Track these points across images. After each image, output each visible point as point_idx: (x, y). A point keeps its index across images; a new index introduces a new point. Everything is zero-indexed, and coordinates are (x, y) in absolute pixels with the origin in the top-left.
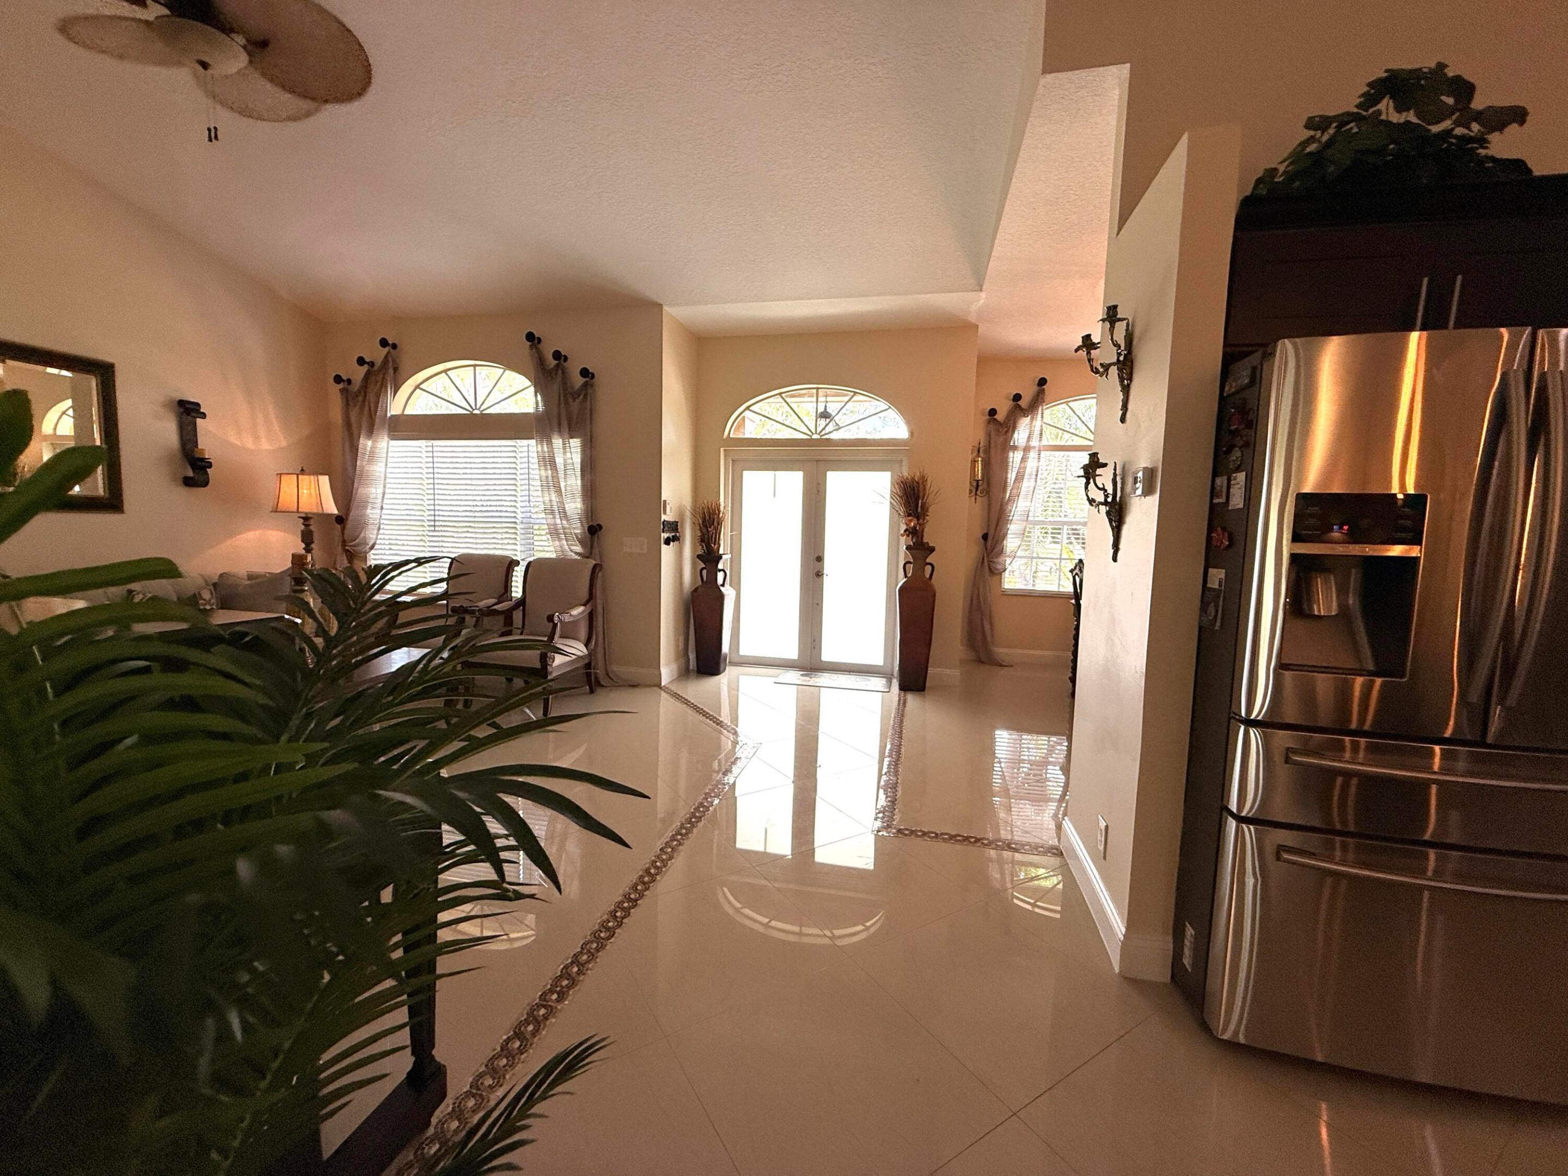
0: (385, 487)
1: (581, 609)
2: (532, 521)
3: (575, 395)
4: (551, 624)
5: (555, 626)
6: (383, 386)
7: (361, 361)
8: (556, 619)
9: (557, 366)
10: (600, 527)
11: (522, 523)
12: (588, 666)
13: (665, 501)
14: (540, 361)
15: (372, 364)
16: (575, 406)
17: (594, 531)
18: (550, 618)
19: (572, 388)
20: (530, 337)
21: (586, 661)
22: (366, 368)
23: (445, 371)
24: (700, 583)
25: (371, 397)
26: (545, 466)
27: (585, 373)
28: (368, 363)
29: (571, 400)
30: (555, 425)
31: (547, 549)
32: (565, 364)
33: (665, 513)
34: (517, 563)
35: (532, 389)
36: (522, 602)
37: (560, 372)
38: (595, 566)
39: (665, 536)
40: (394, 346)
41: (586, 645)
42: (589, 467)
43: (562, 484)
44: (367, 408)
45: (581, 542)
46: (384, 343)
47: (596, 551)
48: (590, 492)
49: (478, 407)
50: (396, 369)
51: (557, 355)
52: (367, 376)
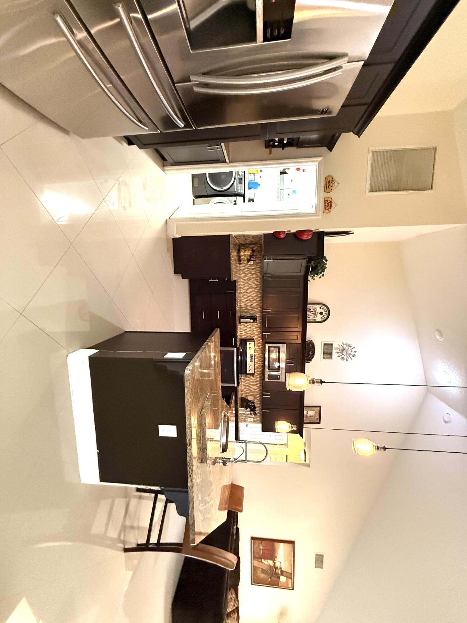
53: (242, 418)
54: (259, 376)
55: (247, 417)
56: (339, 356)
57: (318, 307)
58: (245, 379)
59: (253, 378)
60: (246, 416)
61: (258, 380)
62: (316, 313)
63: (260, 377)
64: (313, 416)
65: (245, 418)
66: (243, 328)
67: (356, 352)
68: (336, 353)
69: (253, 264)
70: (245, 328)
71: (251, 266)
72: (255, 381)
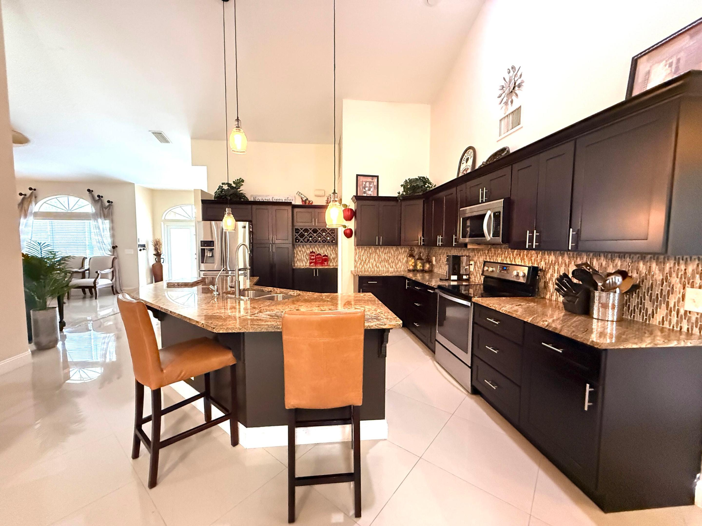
0: (32, 235)
1: (109, 270)
2: (92, 245)
3: (106, 208)
4: (97, 274)
5: (99, 274)
6: (30, 202)
7: (21, 194)
8: (99, 272)
9: (99, 199)
10: (117, 247)
11: (88, 246)
12: (112, 287)
13: (139, 239)
14: (93, 197)
15: (25, 195)
16: (106, 211)
17: (114, 248)
18: (97, 272)
19: (105, 206)
20: (89, 190)
21: (112, 285)
22: (23, 196)
23: (56, 198)
24: (155, 262)
25: (25, 205)
26: (96, 228)
27: (109, 202)
28: (23, 195)
29: (104, 209)
30: (99, 216)
31: (98, 253)
32: (102, 198)
33: (139, 242)
34: (86, 258)
35: (90, 205)
36: (88, 270)
37: (100, 201)
38: (114, 258)
39: (140, 248)
40: (35, 190)
41: (111, 281)
42: (112, 229)
43: (102, 234)
44: (23, 209)
45: (110, 252)
46: (31, 189)
47: (115, 254)
48: (113, 236)
49: (70, 209)
50: (36, 197)
51: (99, 196)
52: (23, 199)
53: (685, 329)
54: (547, 257)
55: (682, 312)
56: (517, 95)
57: (463, 167)
58: (552, 291)
59: (551, 271)
60: (674, 313)
61: (554, 259)
62: (467, 167)
63: (549, 255)
64: (678, 60)
65: (685, 322)
66: (477, 278)
67: (508, 69)
68: (512, 106)
69: (434, 257)
70: (478, 275)
71: (436, 260)
72: (556, 267)
